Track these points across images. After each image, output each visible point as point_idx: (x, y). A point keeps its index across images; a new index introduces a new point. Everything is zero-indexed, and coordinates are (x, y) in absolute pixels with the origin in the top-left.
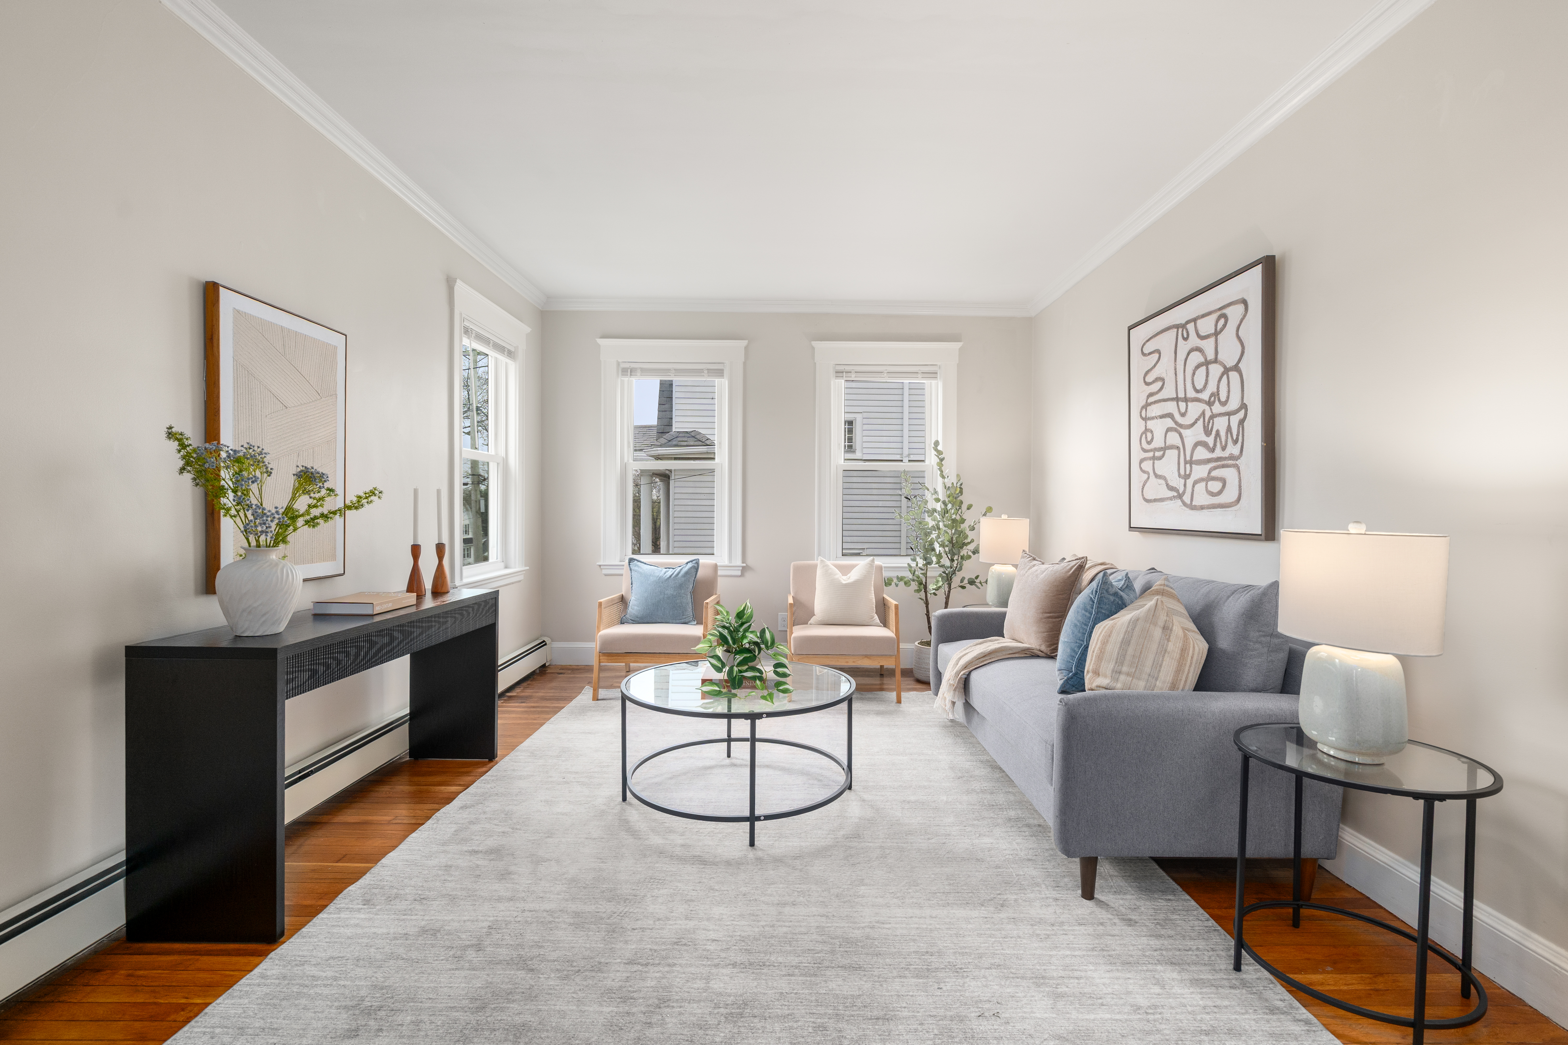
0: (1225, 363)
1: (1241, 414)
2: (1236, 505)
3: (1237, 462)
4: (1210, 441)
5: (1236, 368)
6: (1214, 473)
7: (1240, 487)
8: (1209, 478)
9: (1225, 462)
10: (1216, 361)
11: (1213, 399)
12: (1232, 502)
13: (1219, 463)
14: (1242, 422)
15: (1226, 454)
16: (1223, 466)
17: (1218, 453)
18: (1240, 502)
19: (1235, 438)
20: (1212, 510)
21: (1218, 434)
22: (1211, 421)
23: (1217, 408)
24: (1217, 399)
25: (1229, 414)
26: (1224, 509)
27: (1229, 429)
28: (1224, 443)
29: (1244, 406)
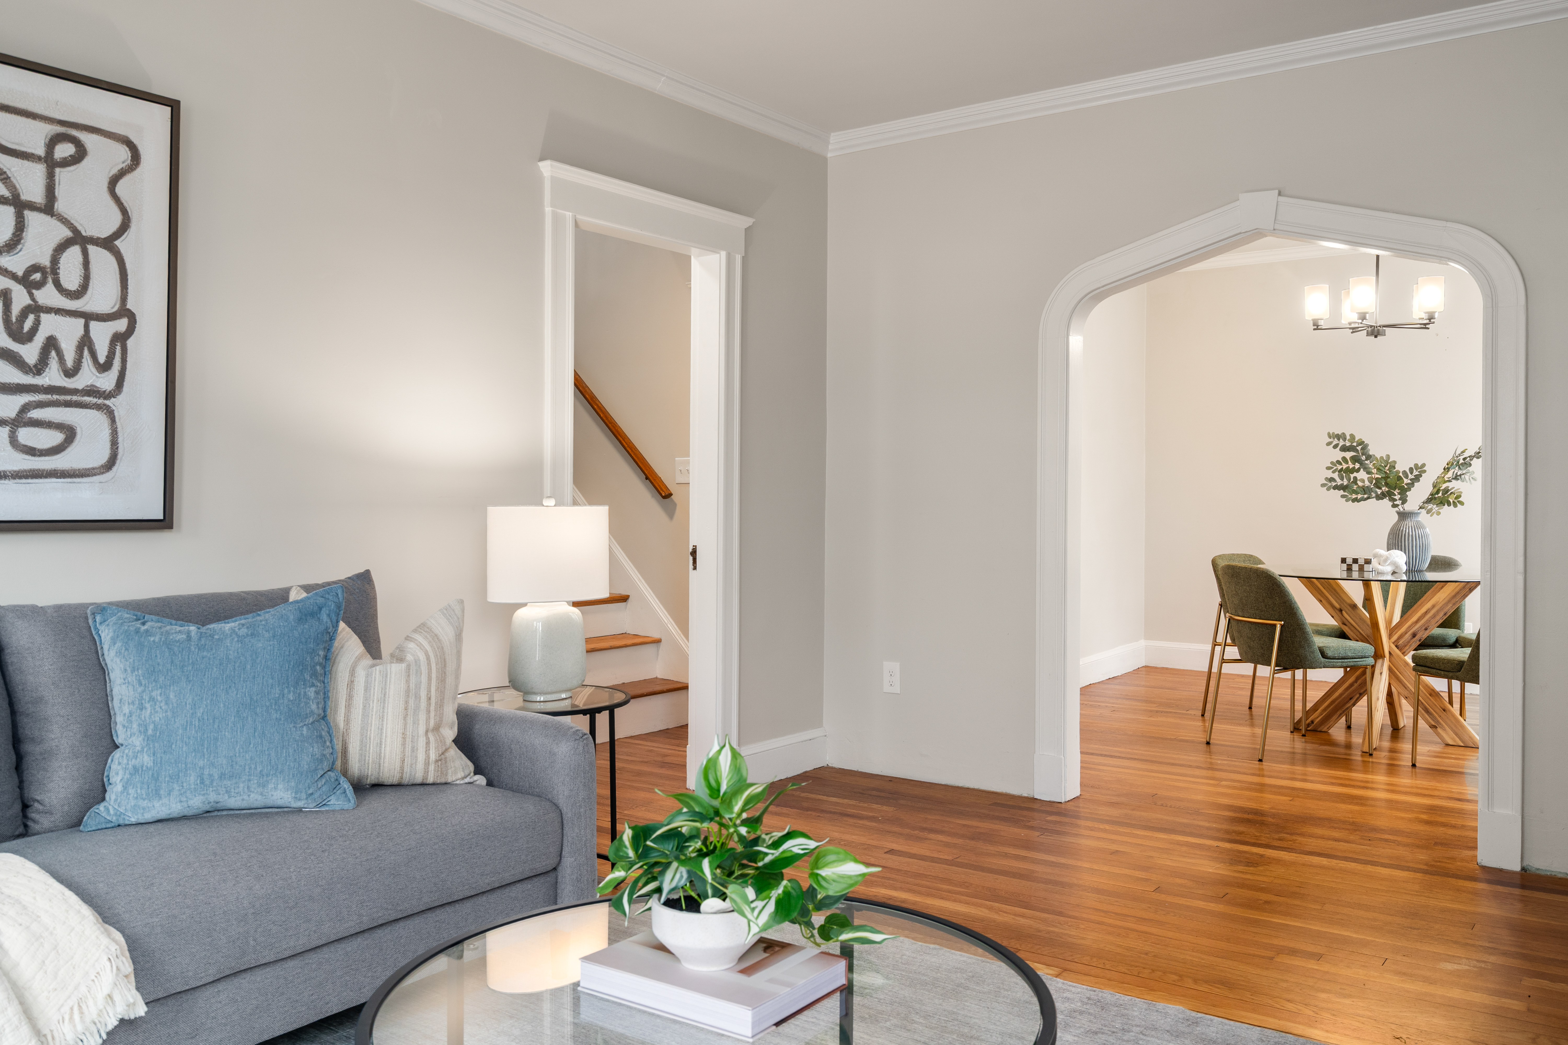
0: (76, 224)
1: (121, 325)
2: (103, 473)
3: (107, 402)
4: (30, 353)
5: (108, 243)
6: (36, 414)
7: (114, 443)
8: (20, 421)
9: (75, 398)
10: (48, 208)
11: (37, 276)
12: (93, 469)
13: (55, 397)
14: (120, 339)
15: (79, 382)
16: (68, 404)
17: (52, 376)
18: (115, 469)
19: (102, 359)
20: (30, 481)
21: (51, 343)
22: (31, 317)
23: (48, 295)
24: (50, 280)
25: (88, 317)
26: (69, 480)
27: (86, 343)
28: (70, 363)
29: (124, 312)
